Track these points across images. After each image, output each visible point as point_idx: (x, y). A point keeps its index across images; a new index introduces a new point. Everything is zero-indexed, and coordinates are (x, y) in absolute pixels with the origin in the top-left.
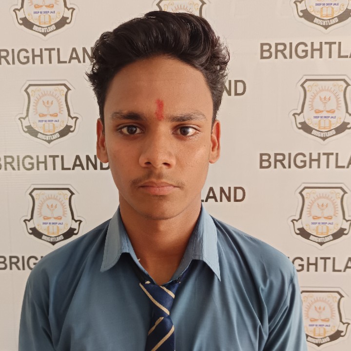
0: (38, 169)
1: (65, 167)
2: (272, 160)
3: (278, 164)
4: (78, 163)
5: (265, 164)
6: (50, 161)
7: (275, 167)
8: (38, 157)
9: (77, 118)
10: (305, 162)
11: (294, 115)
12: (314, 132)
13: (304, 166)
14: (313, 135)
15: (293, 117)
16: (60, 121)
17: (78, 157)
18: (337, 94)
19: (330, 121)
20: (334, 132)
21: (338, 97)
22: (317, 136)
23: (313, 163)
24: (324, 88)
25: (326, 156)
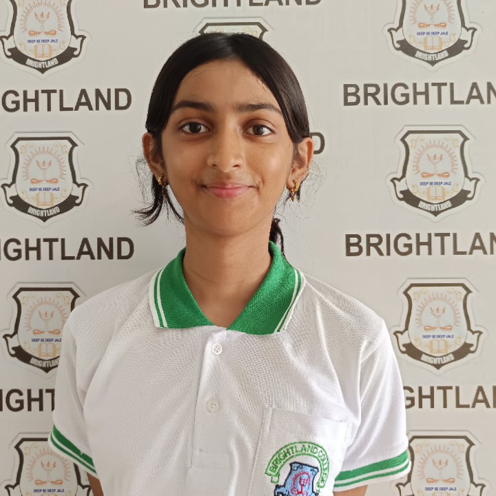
0: (27, 258)
1: (67, 254)
2: (363, 244)
3: (372, 249)
4: (85, 249)
5: (354, 249)
6: (45, 247)
7: (368, 254)
8: (27, 241)
9: (85, 186)
10: (409, 246)
11: (392, 180)
12: (421, 204)
13: (410, 252)
14: (421, 208)
15: (392, 184)
16: (60, 189)
17: (85, 241)
18: (451, 152)
19: (443, 189)
20: (449, 204)
21: (453, 155)
22: (427, 210)
23: (421, 247)
24: (432, 143)
25: (439, 238)
